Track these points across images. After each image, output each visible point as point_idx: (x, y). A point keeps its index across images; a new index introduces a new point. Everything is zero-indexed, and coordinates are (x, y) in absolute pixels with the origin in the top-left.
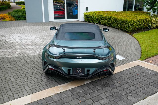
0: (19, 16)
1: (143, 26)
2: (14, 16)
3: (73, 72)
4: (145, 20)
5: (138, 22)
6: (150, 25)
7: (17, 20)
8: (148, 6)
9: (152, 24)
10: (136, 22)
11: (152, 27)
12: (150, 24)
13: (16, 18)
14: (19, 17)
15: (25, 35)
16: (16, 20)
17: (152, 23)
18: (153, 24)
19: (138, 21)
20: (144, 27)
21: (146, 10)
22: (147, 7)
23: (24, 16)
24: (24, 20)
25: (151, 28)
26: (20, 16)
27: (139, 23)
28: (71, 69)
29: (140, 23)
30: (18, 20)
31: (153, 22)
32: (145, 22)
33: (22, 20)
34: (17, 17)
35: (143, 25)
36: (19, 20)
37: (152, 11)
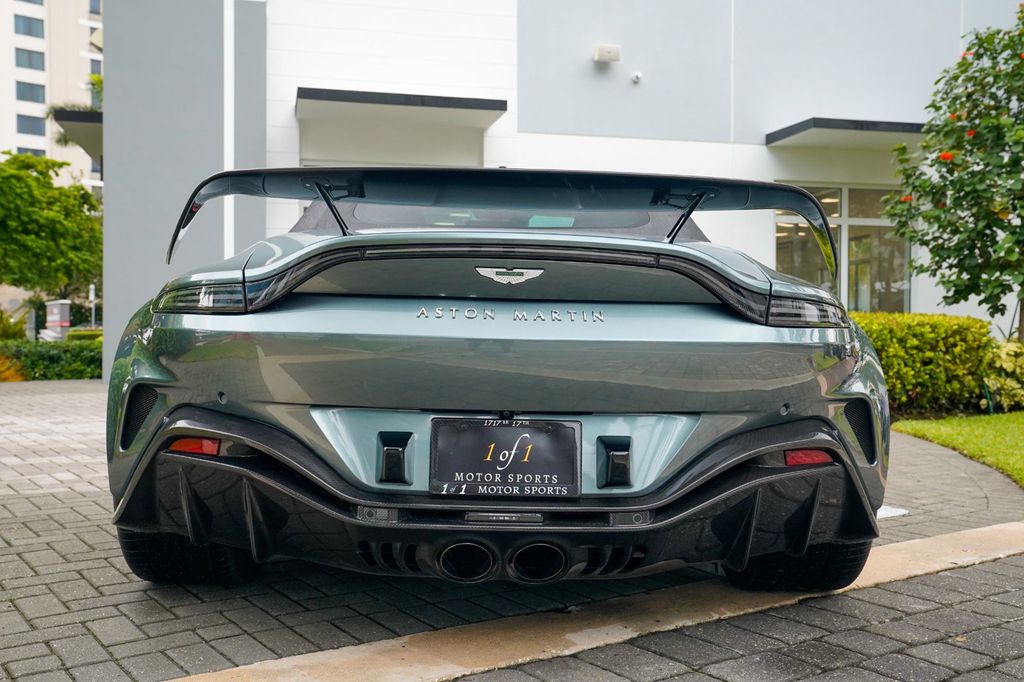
0: (54, 352)
1: (949, 381)
2: (18, 355)
3: (440, 467)
4: (955, 333)
5: (915, 342)
6: (992, 382)
7: (34, 379)
8: (950, 267)
9: (1002, 380)
10: (900, 334)
11: (1006, 402)
12: (986, 380)
13: (34, 366)
14: (54, 360)
15: (61, 418)
16: (27, 377)
17: (1001, 371)
18: (1011, 383)
19: (915, 336)
20: (956, 385)
21: (942, 291)
22: (943, 276)
23: (91, 351)
24: (92, 377)
25: (999, 409)
26: (65, 352)
27: (916, 348)
28: (420, 429)
29: (929, 354)
30: (44, 377)
31: (1008, 366)
32: (957, 350)
33: (78, 375)
34: (42, 357)
35: (947, 370)
36: (50, 379)
37: (980, 303)
